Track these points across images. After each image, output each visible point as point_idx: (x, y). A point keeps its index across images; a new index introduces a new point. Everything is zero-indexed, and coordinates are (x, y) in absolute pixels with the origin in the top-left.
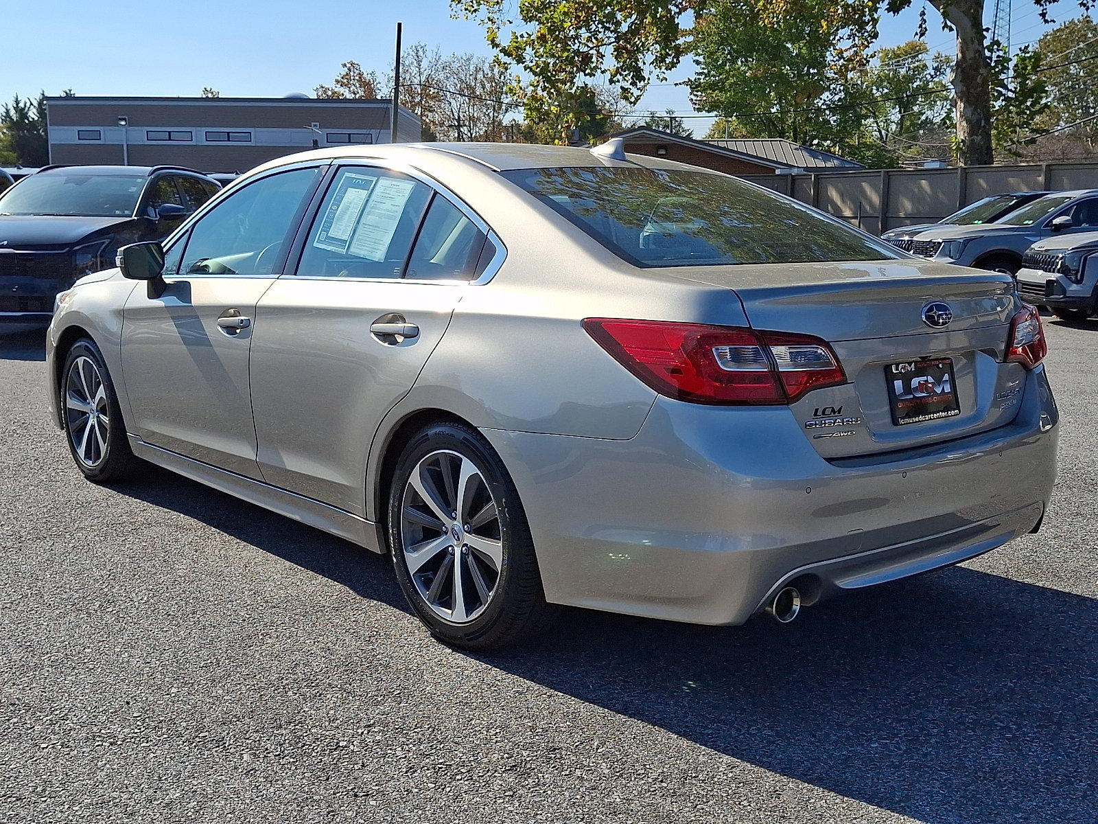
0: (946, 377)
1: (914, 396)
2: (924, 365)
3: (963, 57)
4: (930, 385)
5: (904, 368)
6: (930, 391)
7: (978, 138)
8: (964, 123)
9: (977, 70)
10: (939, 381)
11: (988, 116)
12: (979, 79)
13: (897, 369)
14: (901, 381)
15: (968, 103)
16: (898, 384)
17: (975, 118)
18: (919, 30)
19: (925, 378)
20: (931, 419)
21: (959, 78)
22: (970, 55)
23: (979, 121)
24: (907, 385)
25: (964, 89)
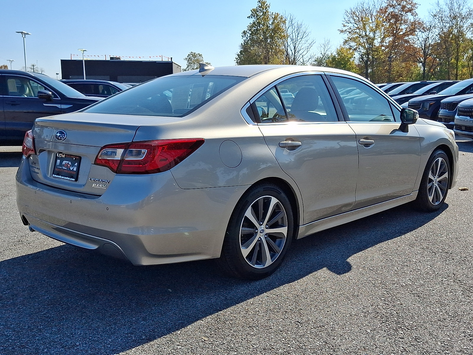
0: (76, 164)
1: (62, 168)
2: (69, 157)
4: (69, 166)
5: (61, 156)
6: (68, 168)
10: (73, 165)
13: (59, 155)
14: (60, 160)
16: (58, 161)
19: (68, 162)
20: (63, 179)
24: (61, 163)
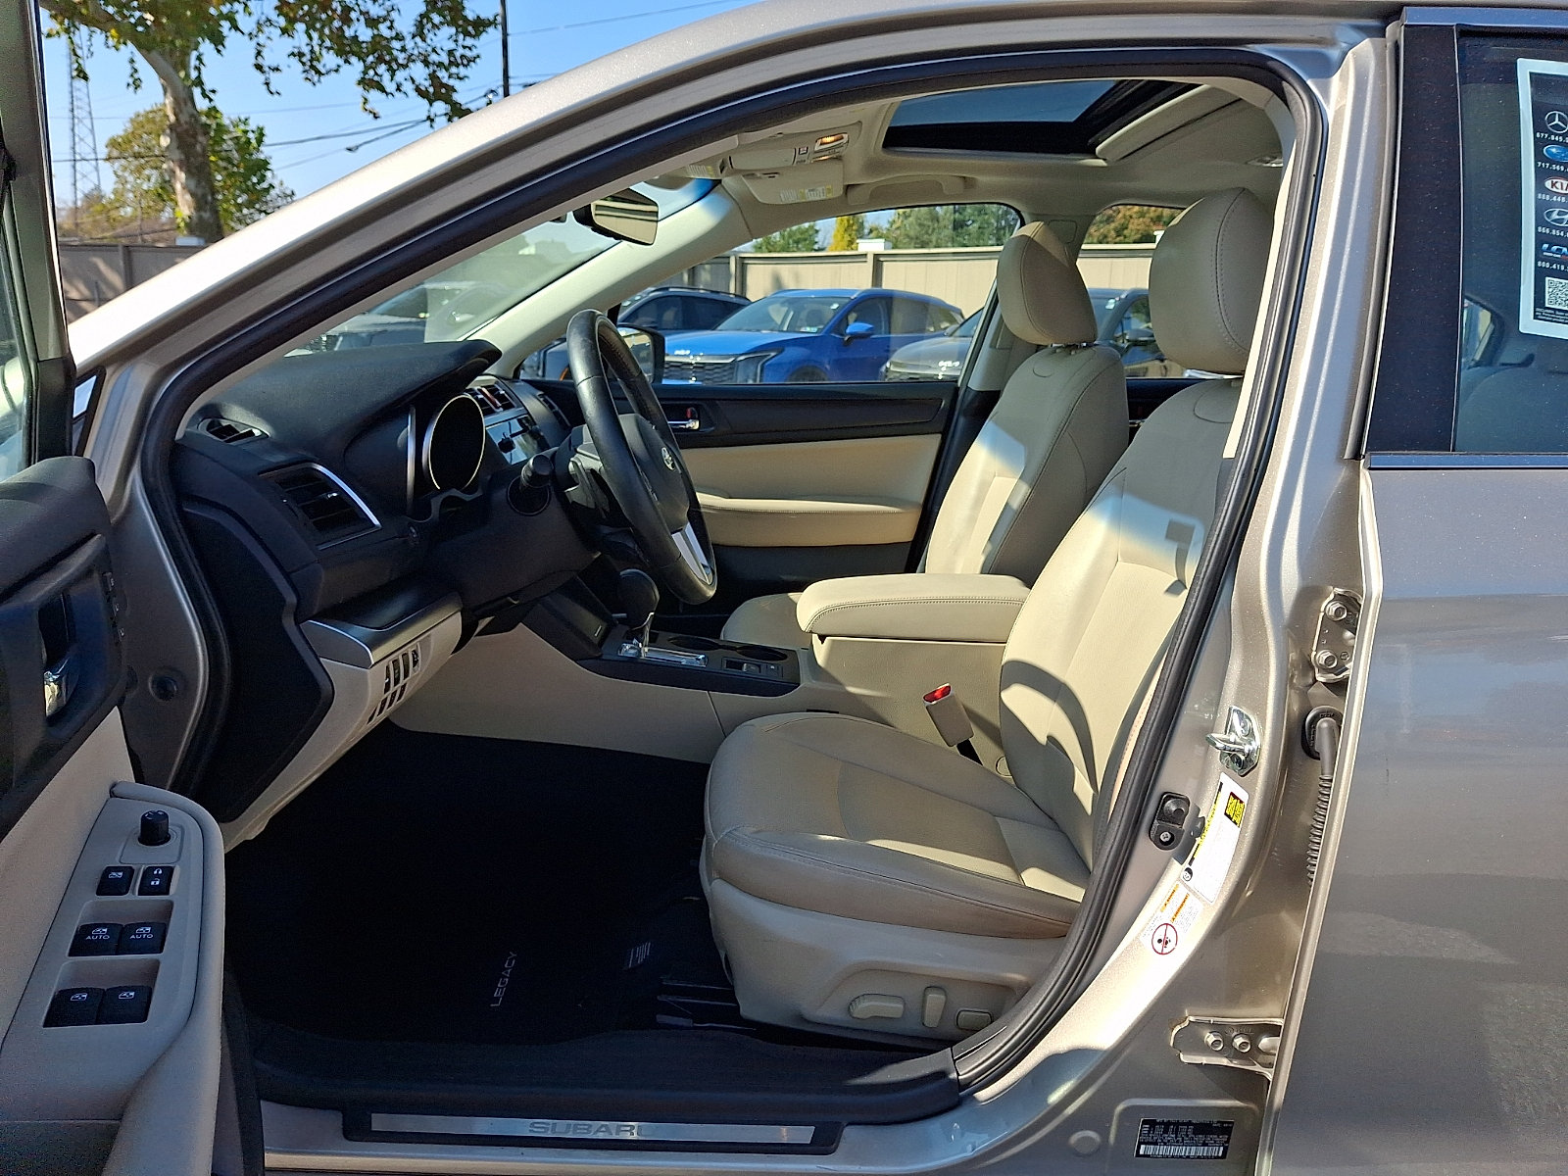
3: (177, 119)
7: (206, 215)
8: (188, 197)
9: (194, 136)
11: (214, 192)
12: (198, 148)
15: (189, 173)
17: (200, 192)
18: (131, 81)
21: (175, 145)
22: (184, 118)
23: (204, 196)
25: (183, 157)
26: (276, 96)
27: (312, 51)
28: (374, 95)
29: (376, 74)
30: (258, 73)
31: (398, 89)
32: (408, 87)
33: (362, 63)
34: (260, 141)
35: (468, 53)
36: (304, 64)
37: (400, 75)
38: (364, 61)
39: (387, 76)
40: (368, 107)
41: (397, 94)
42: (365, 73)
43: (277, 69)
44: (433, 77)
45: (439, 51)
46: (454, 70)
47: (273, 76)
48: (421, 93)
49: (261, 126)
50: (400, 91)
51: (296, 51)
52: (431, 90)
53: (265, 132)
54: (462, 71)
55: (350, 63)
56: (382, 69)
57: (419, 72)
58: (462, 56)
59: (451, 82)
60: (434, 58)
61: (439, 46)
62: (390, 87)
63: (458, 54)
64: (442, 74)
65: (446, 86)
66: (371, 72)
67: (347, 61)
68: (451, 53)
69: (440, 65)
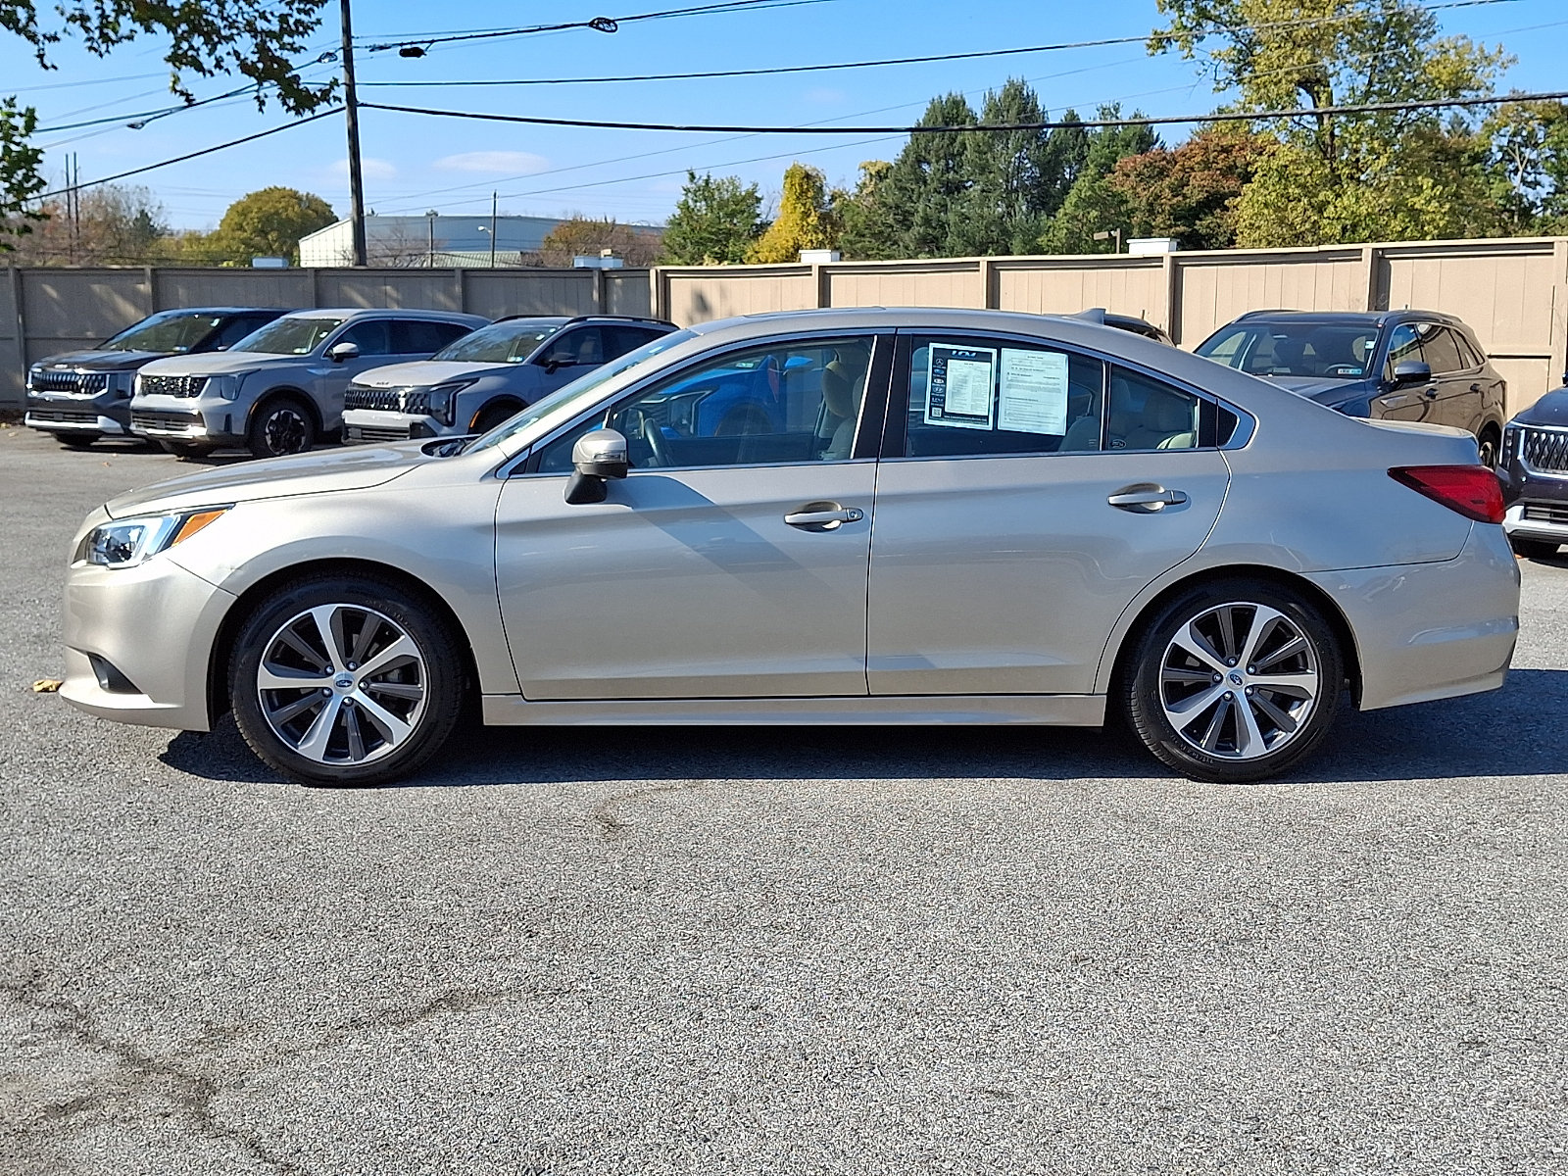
26: (52, 70)
27: (103, 16)
28: (188, 74)
29: (191, 47)
30: (30, 43)
31: (218, 65)
32: (231, 62)
33: (171, 35)
34: (30, 127)
35: (303, 17)
36: (87, 30)
37: (222, 50)
38: (175, 32)
39: (204, 50)
40: (178, 88)
41: (216, 71)
42: (177, 46)
43: (55, 38)
44: (262, 50)
45: (270, 17)
46: (287, 39)
47: (49, 48)
48: (247, 68)
49: (31, 107)
50: (221, 67)
51: (77, 13)
52: (260, 65)
53: (37, 115)
54: (298, 40)
55: (153, 32)
56: (198, 41)
57: (246, 45)
58: (298, 22)
59: (286, 55)
60: (261, 24)
61: (268, 10)
62: (208, 62)
63: (291, 21)
64: (274, 45)
65: (278, 60)
66: (185, 45)
67: (148, 29)
68: (283, 18)
69: (271, 34)
